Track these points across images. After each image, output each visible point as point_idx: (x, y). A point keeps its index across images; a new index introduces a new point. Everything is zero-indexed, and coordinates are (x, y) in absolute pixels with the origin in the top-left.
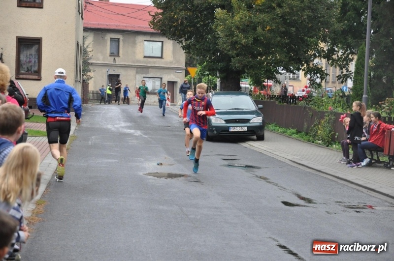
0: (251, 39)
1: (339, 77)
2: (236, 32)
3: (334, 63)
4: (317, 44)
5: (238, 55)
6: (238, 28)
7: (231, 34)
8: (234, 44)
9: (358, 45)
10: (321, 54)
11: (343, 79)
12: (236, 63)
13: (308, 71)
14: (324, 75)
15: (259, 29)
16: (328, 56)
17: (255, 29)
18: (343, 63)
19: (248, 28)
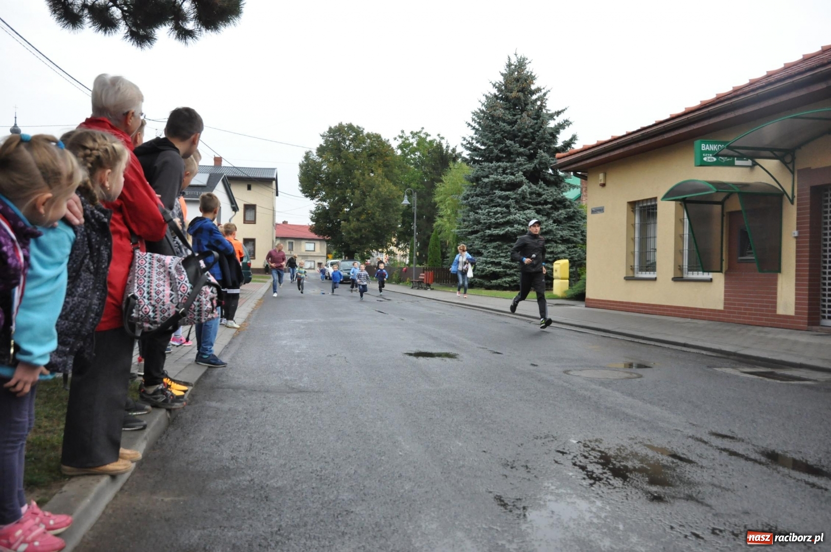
0: (359, 235)
1: (402, 256)
2: (352, 232)
3: (400, 249)
4: (391, 240)
5: (353, 243)
6: (352, 230)
7: (349, 233)
8: (351, 238)
9: (410, 239)
10: (393, 244)
11: (404, 256)
12: (352, 248)
13: (388, 253)
14: (395, 254)
15: (363, 231)
16: (397, 246)
17: (361, 230)
18: (403, 249)
19: (358, 230)
